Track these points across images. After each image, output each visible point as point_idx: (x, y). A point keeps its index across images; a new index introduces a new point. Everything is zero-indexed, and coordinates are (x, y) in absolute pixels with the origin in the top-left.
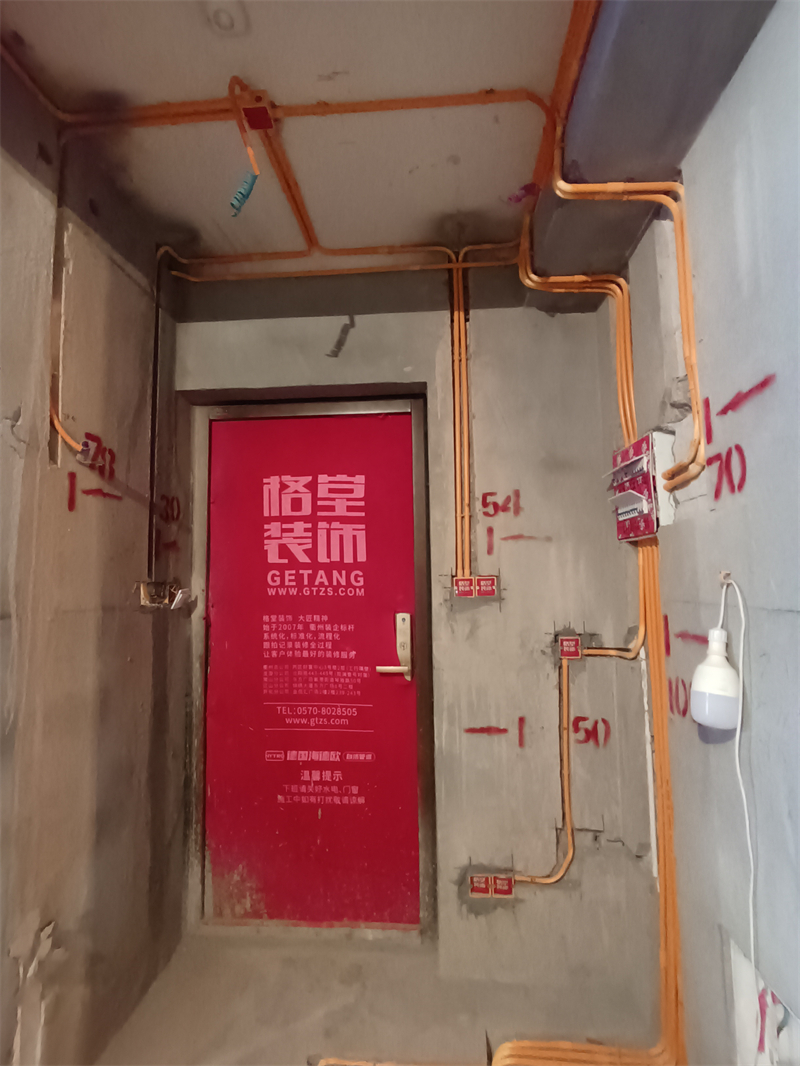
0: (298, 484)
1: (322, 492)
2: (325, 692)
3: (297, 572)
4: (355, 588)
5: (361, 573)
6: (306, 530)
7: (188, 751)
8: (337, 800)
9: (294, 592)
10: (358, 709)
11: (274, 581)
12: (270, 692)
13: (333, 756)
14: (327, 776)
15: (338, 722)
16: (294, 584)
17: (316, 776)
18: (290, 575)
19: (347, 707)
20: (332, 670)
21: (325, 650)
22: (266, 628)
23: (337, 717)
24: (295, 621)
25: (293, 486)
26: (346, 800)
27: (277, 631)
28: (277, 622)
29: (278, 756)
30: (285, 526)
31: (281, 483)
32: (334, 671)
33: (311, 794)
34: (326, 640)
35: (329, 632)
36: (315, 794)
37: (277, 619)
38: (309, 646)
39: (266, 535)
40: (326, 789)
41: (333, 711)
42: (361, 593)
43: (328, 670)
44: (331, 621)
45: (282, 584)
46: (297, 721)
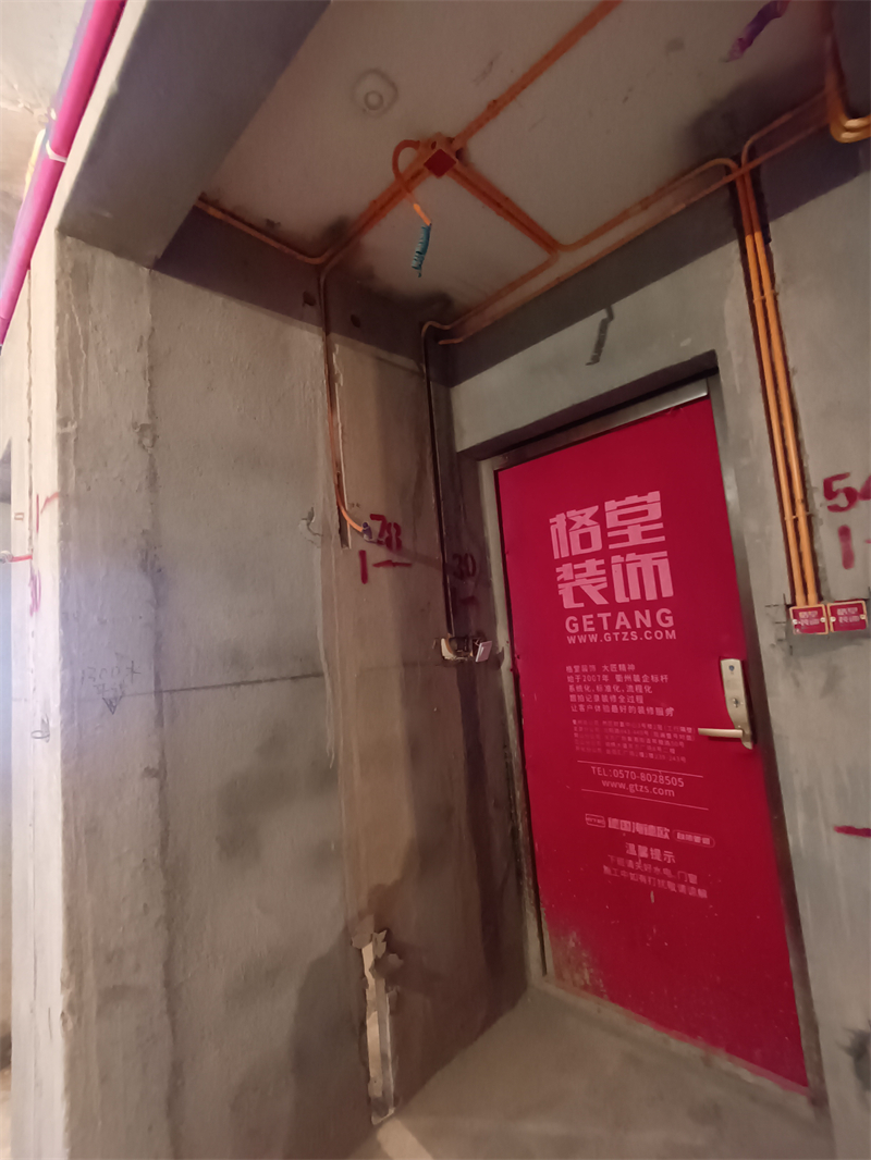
0: (584, 517)
1: (612, 520)
2: (642, 754)
3: (595, 616)
4: (663, 629)
5: (668, 612)
6: (599, 568)
7: (511, 803)
8: (671, 886)
9: (593, 638)
10: (685, 779)
11: (573, 628)
12: (583, 749)
13: (662, 833)
14: (656, 854)
15: (661, 792)
16: (593, 629)
17: (643, 852)
18: (588, 620)
19: (671, 776)
20: (647, 729)
21: (636, 705)
22: (570, 679)
23: (659, 785)
24: (599, 671)
25: (579, 521)
26: (682, 888)
27: (581, 683)
28: (581, 673)
29: (599, 821)
30: (577, 566)
31: (567, 520)
32: (649, 731)
33: (639, 872)
34: (635, 694)
35: (638, 683)
36: (645, 873)
37: (580, 669)
38: (618, 700)
39: (559, 578)
40: (657, 869)
41: (654, 778)
42: (672, 635)
43: (642, 729)
44: (639, 671)
45: (581, 631)
46: (614, 785)
